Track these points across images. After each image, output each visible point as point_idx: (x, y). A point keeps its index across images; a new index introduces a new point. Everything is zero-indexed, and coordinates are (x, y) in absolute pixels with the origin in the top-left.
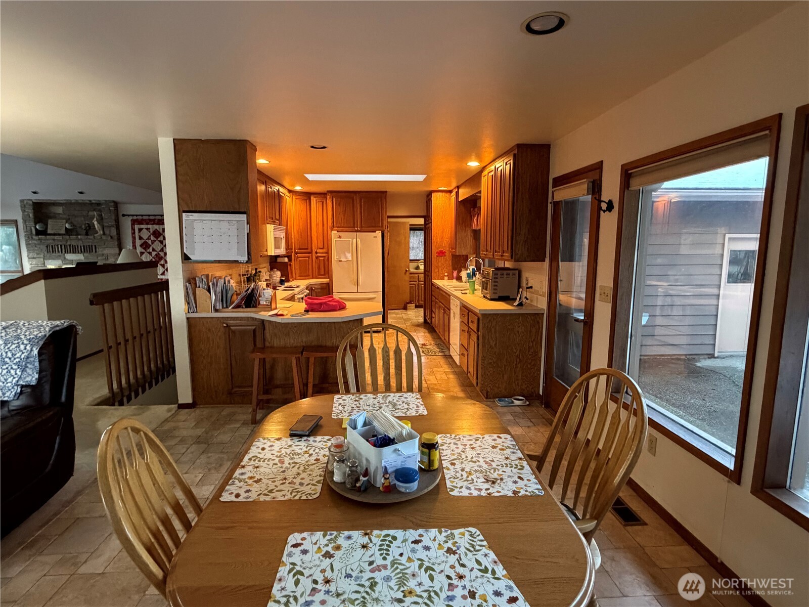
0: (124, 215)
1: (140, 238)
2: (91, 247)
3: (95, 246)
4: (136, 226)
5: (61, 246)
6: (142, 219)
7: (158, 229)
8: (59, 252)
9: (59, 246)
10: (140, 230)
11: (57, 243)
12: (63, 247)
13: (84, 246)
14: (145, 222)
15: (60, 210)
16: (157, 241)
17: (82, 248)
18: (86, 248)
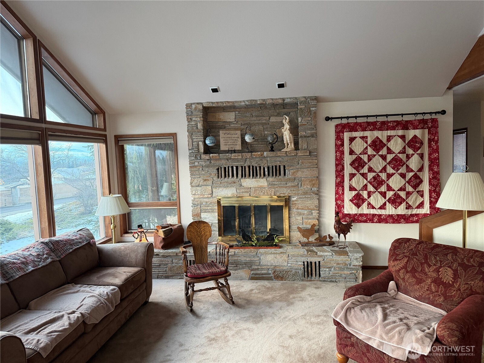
0: (328, 119)
1: (352, 152)
2: (278, 169)
3: (284, 167)
4: (345, 133)
5: (237, 168)
6: (356, 124)
7: (380, 137)
8: (233, 176)
9: (235, 168)
10: (352, 140)
11: (230, 164)
12: (240, 169)
13: (268, 168)
14: (361, 126)
15: (230, 117)
16: (377, 157)
17: (266, 170)
18: (271, 171)
